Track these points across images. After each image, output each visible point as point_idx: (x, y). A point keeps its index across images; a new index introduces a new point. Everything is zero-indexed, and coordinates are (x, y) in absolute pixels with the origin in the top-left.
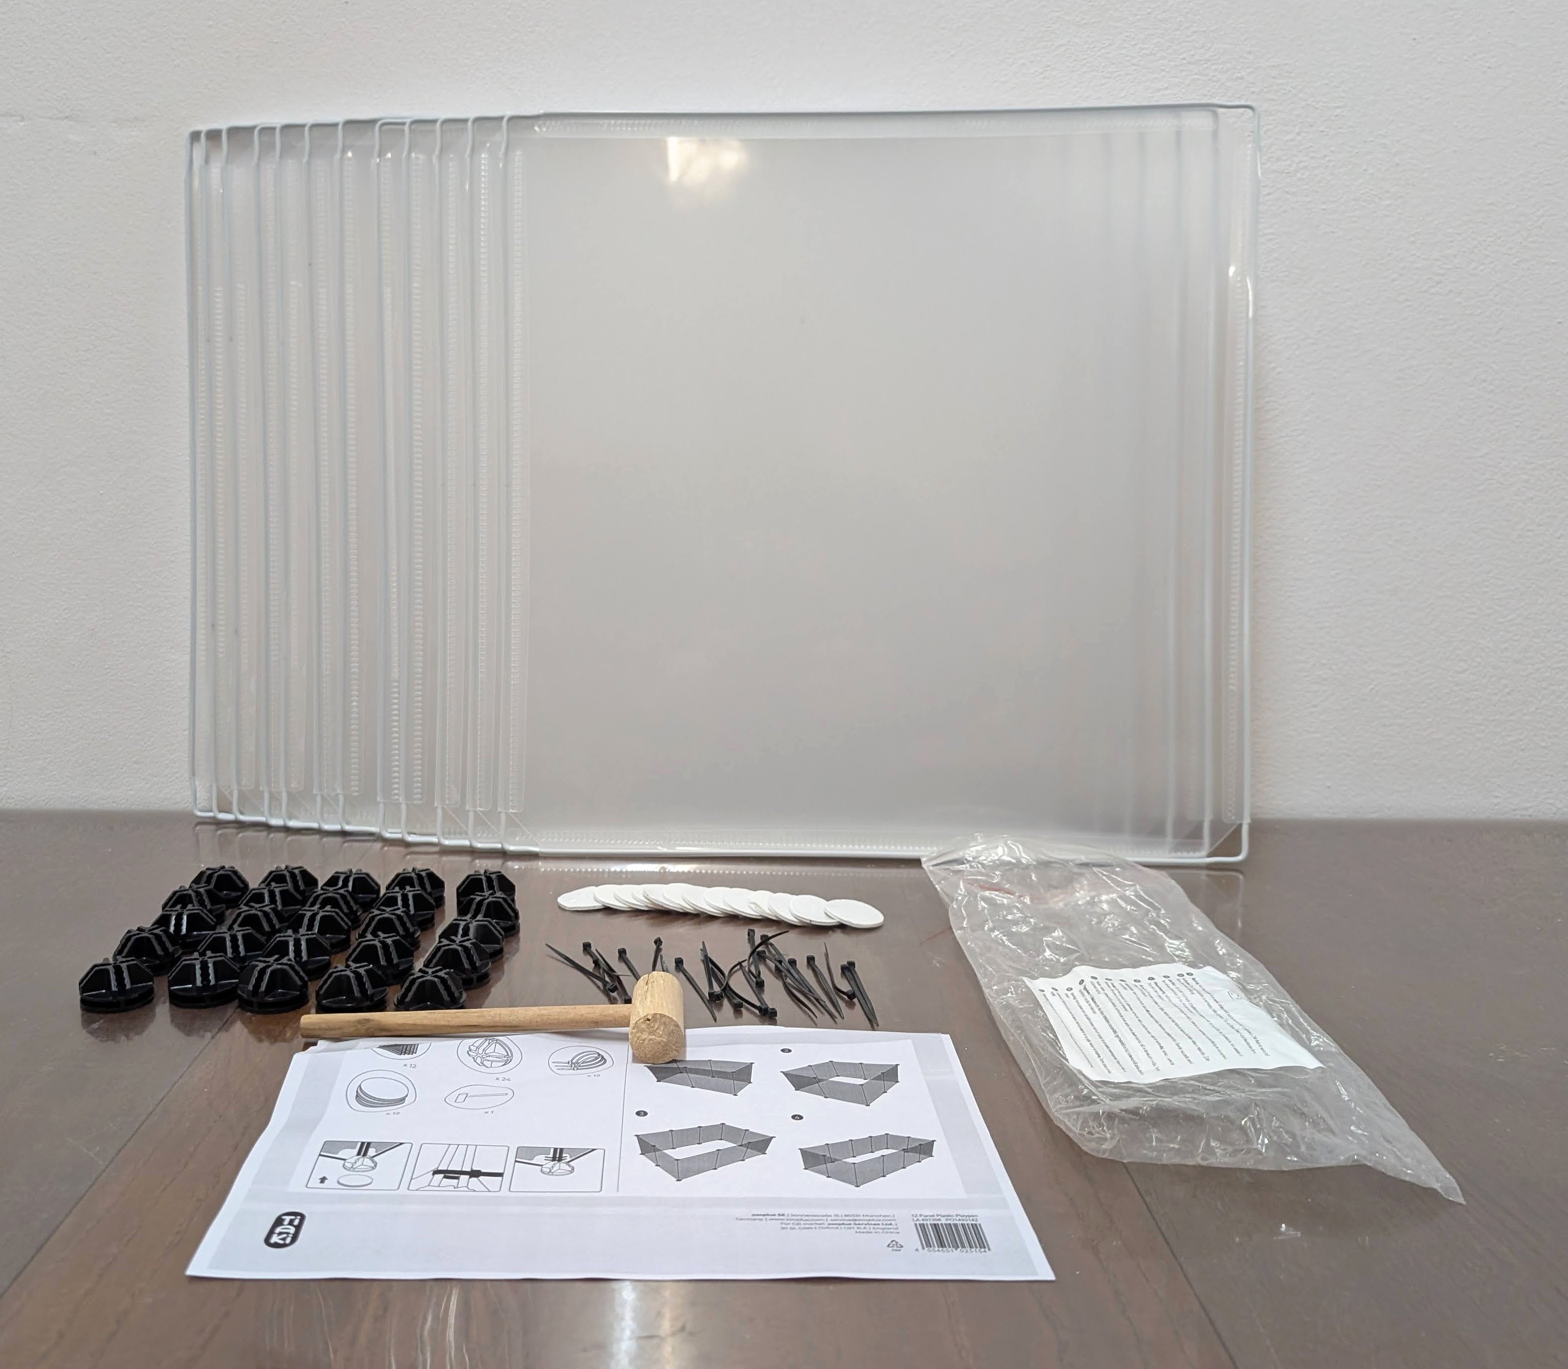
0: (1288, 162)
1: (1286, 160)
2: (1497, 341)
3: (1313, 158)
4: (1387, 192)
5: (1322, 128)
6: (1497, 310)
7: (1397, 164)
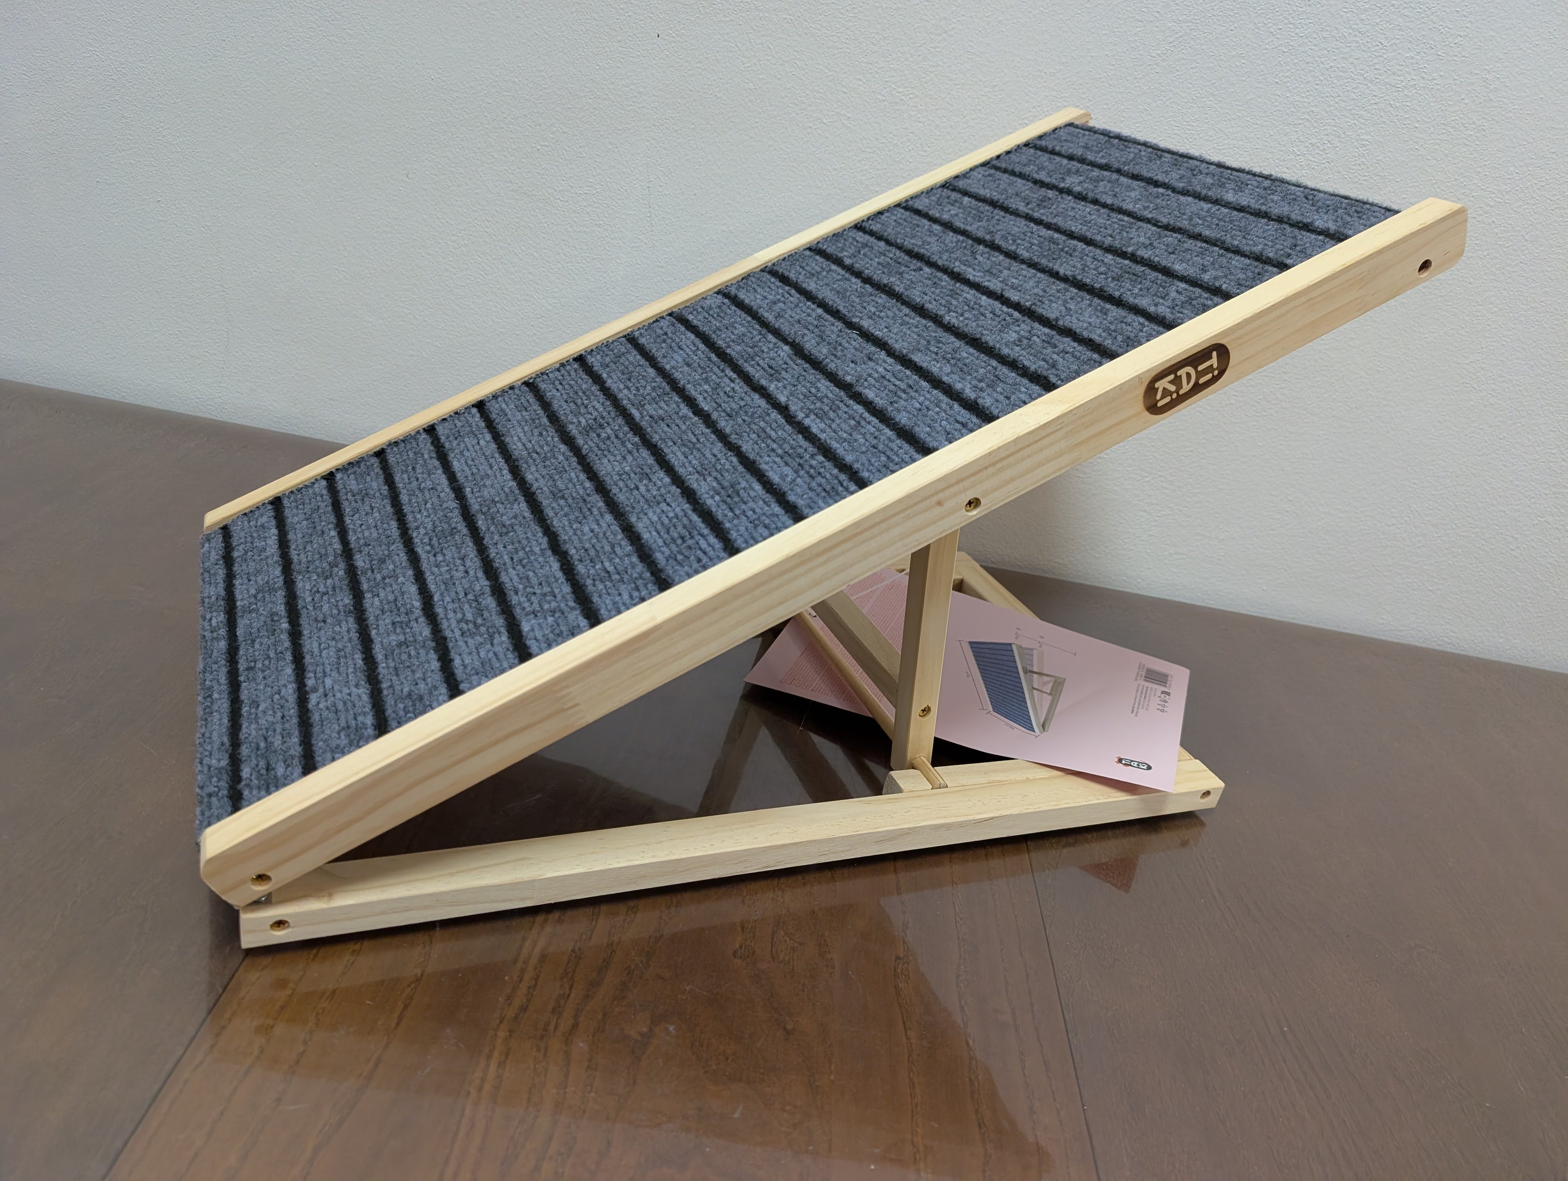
0: (1402, 78)
1: (1399, 76)
2: (1514, 272)
3: (1423, 78)
4: (1474, 123)
5: (1439, 53)
6: (1524, 246)
7: (1491, 100)
